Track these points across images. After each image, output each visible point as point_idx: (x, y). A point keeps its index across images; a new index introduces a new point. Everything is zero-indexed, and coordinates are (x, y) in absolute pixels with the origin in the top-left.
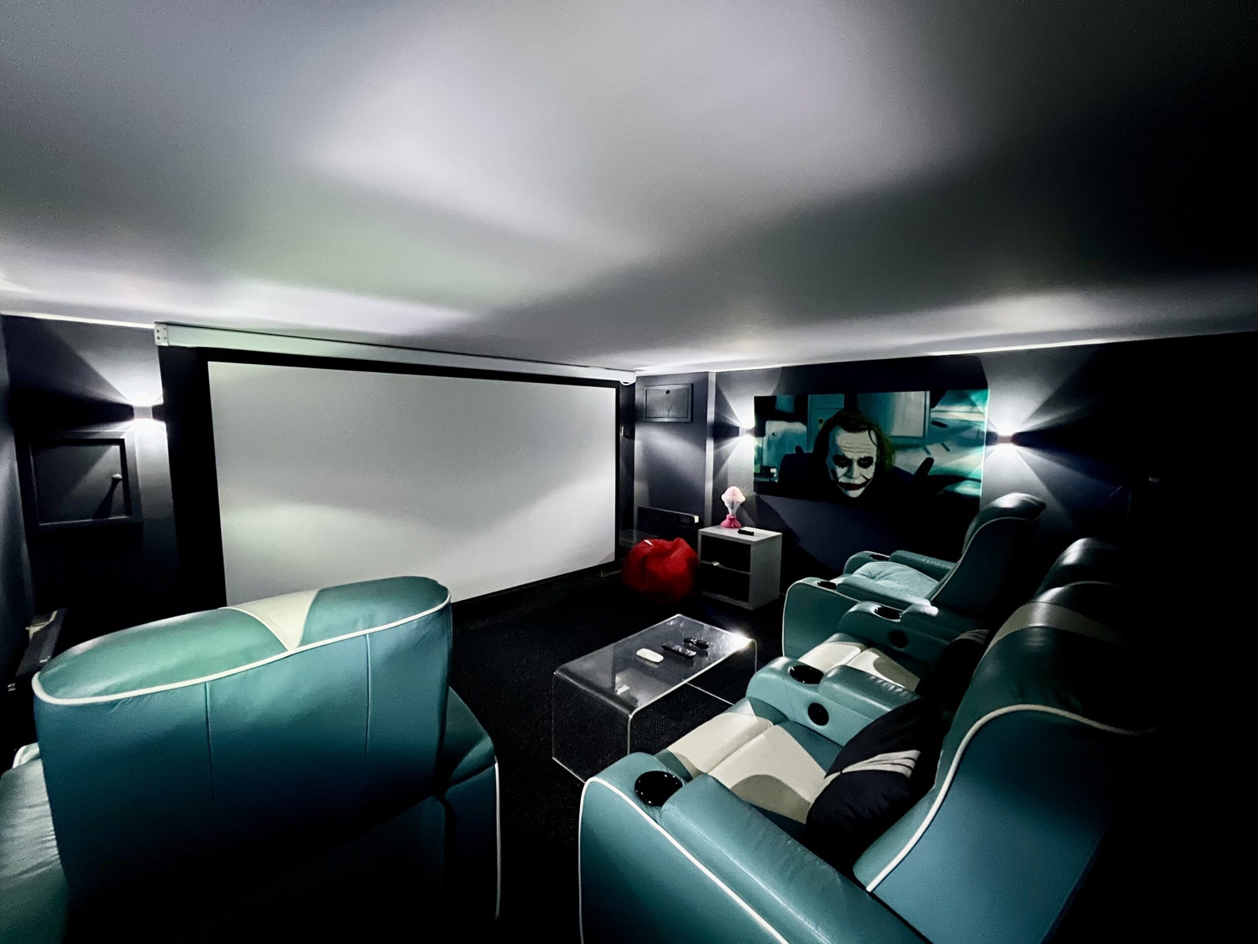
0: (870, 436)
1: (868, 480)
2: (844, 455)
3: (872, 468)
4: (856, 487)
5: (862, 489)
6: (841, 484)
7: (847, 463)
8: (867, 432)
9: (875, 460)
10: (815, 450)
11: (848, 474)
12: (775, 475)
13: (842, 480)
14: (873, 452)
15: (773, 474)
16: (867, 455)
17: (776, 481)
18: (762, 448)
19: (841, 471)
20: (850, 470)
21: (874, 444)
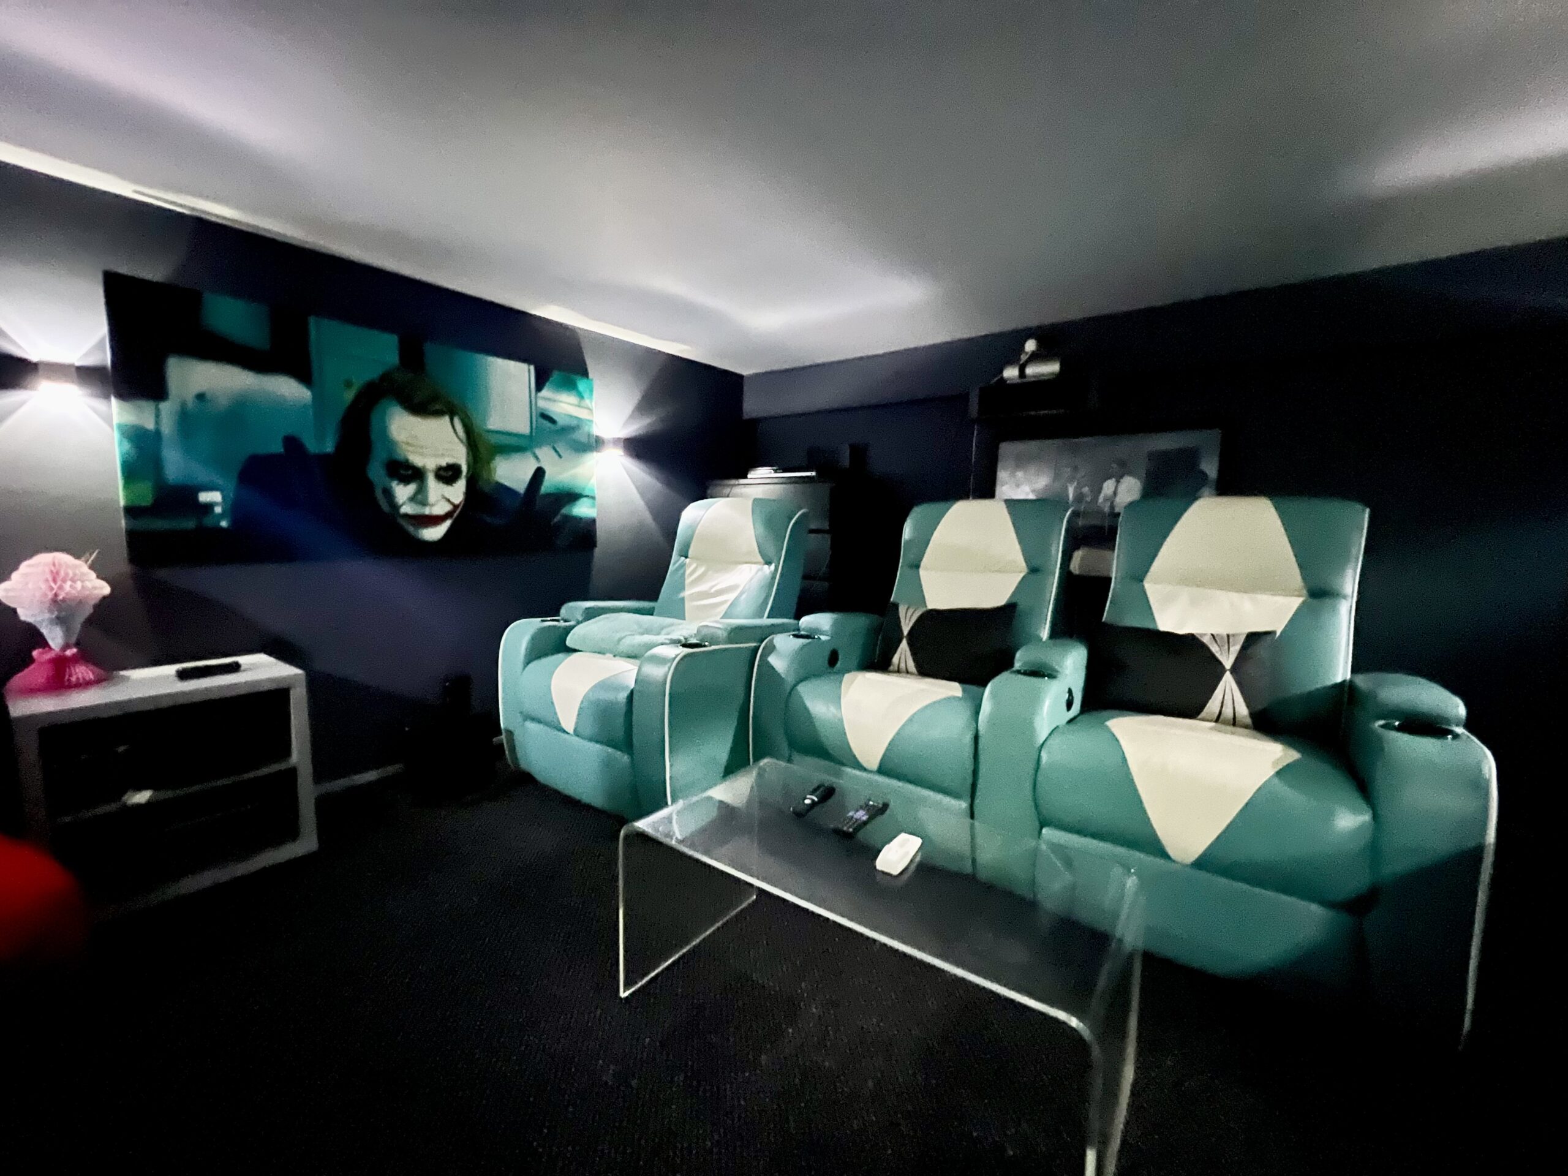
0: (453, 427)
1: (456, 507)
2: (407, 461)
3: (461, 486)
4: (435, 520)
5: (447, 524)
6: (406, 516)
7: (414, 475)
8: (447, 419)
9: (464, 468)
10: (339, 447)
11: (419, 497)
12: (218, 510)
13: (407, 509)
14: (460, 456)
15: (209, 507)
16: (451, 461)
17: (224, 524)
18: (157, 434)
19: (403, 493)
20: (422, 490)
21: (461, 441)
